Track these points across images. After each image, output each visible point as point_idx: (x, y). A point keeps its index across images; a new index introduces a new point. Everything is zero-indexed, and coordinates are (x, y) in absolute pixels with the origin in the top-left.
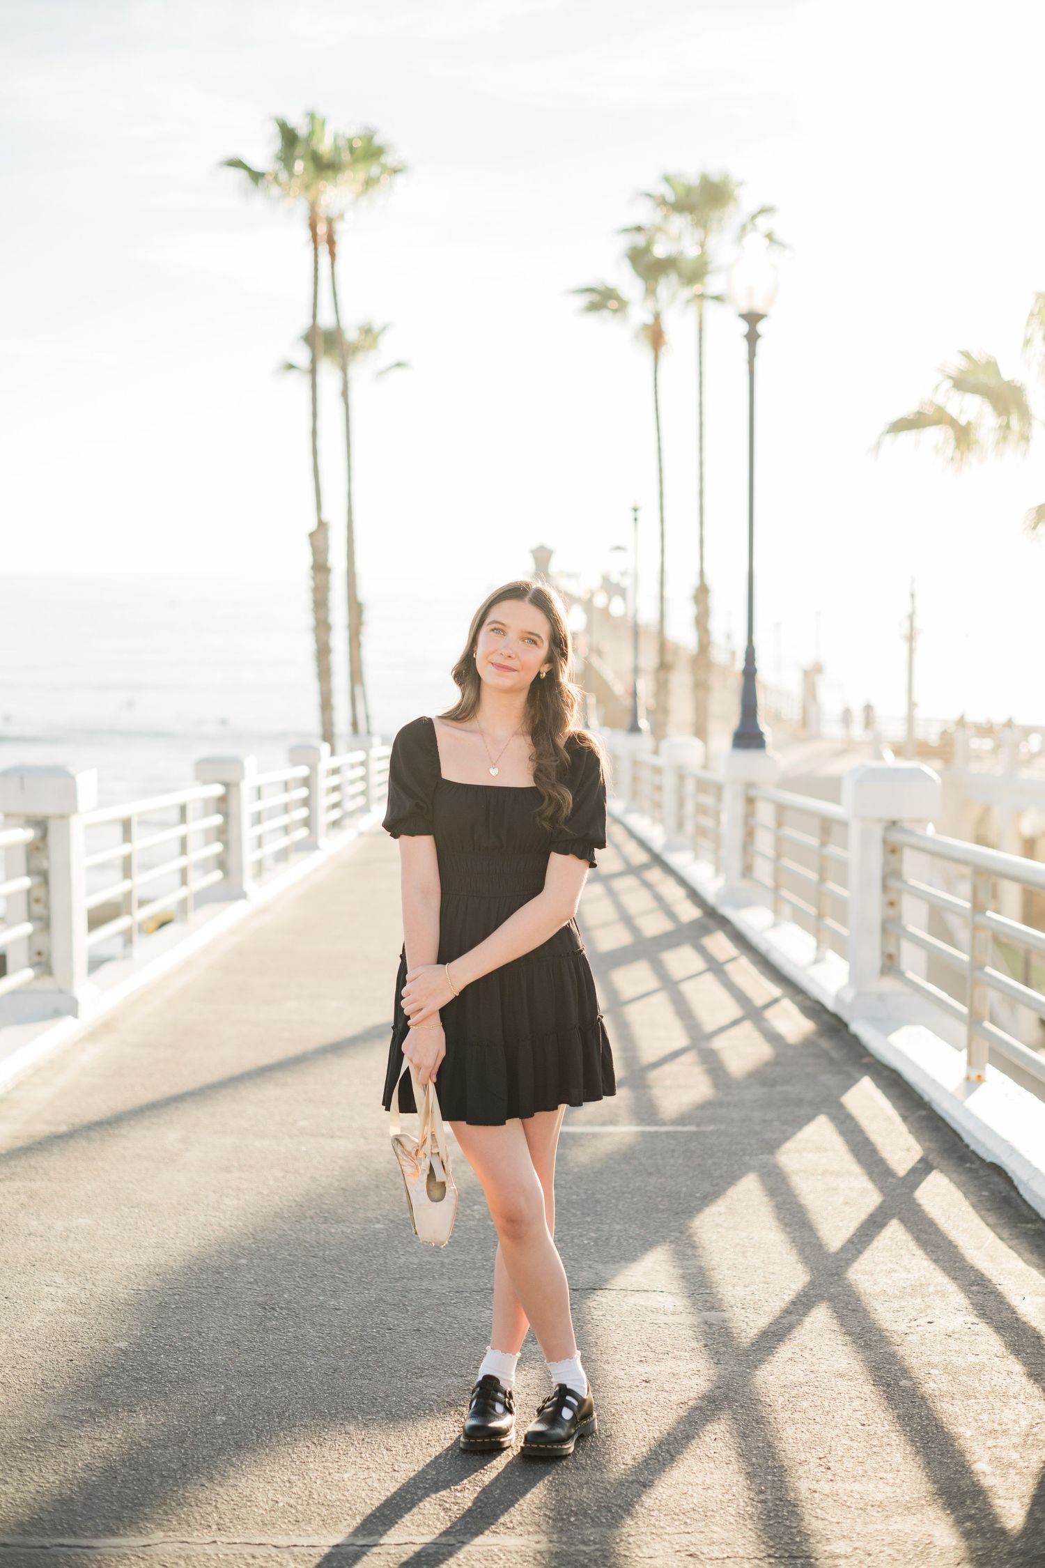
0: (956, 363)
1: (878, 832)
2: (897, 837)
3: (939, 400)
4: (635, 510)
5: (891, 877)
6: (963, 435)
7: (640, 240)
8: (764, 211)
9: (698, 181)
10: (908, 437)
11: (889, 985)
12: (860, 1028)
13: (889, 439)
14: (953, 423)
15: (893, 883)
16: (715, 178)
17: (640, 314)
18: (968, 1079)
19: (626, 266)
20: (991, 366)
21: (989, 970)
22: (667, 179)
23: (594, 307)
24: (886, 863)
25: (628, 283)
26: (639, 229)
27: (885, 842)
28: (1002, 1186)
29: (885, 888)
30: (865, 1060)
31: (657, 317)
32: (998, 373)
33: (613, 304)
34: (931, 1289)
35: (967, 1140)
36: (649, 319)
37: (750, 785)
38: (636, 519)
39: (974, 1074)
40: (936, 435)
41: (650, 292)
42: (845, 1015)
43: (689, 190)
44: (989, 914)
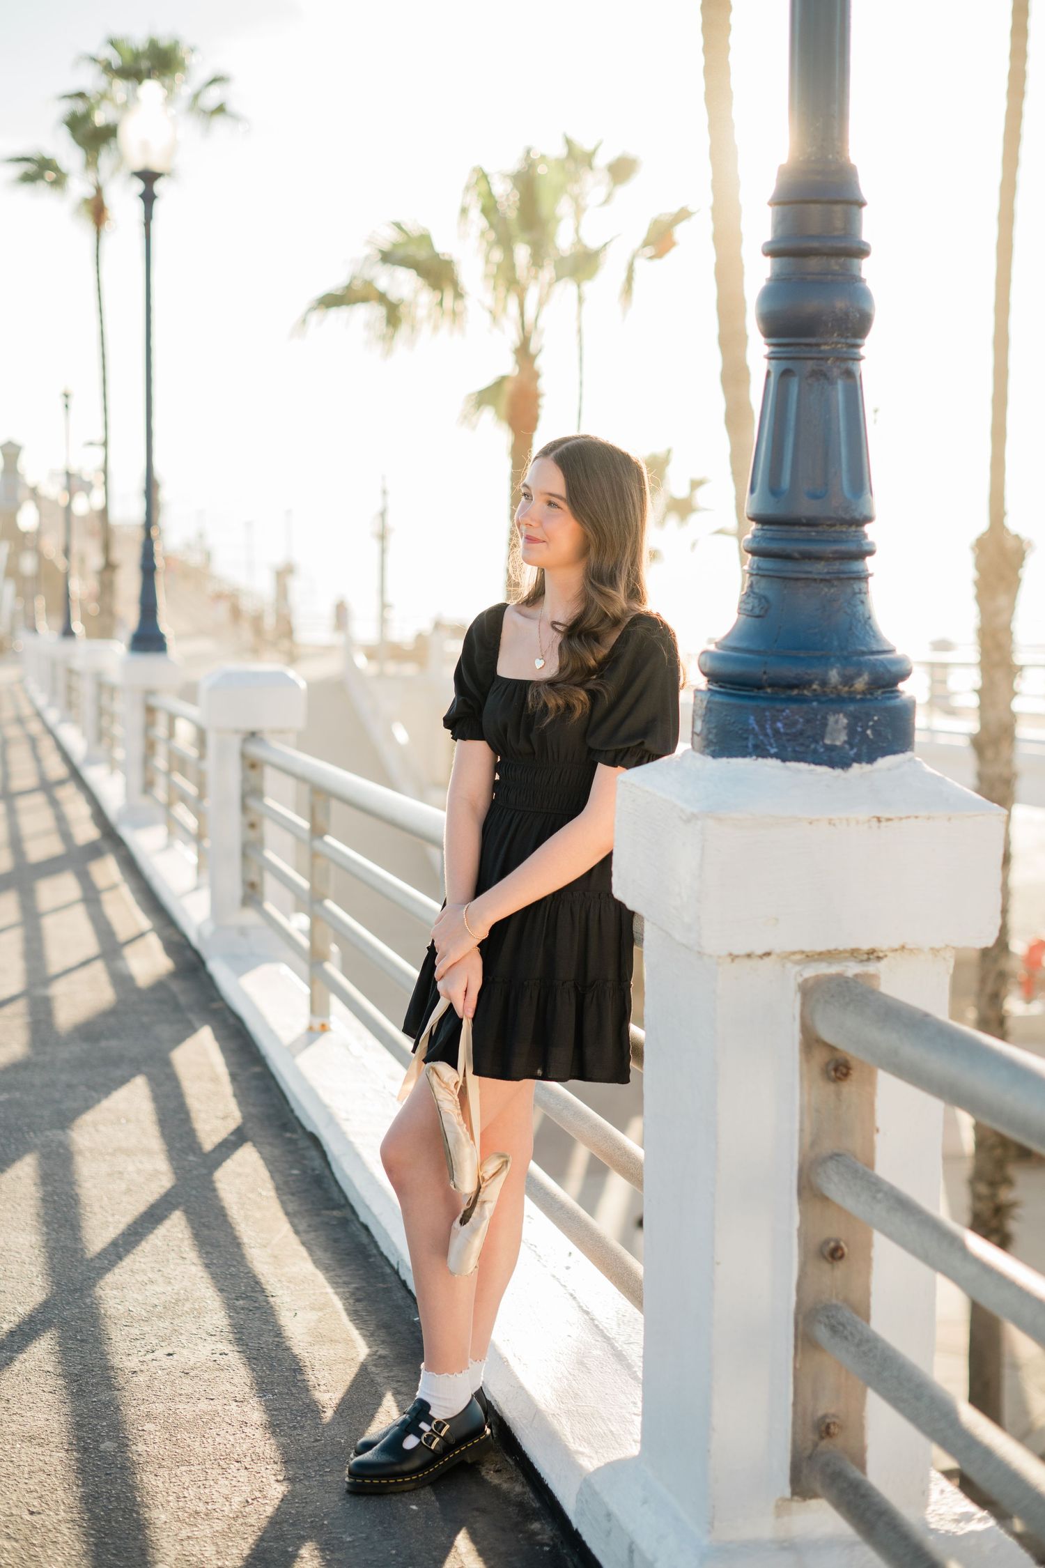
0: (388, 237)
1: (235, 743)
2: (255, 750)
3: (369, 274)
4: (66, 396)
5: (251, 793)
6: (393, 314)
7: (80, 107)
8: (216, 80)
9: (147, 46)
10: (337, 315)
11: (250, 917)
12: (218, 968)
13: (314, 318)
14: (382, 298)
15: (252, 802)
16: (164, 43)
17: (80, 187)
18: (311, 1029)
19: (64, 133)
20: (425, 239)
21: (330, 904)
22: (113, 43)
23: (28, 178)
24: (245, 780)
25: (68, 154)
26: (81, 95)
27: (243, 756)
28: (318, 1163)
29: (244, 808)
30: (215, 1005)
31: (99, 190)
32: (431, 245)
33: (50, 175)
34: (188, 1306)
35: (293, 1104)
36: (89, 192)
37: (150, 693)
38: (67, 406)
39: (317, 1023)
40: (365, 315)
41: (91, 162)
42: (205, 953)
43: (137, 56)
44: (329, 839)
